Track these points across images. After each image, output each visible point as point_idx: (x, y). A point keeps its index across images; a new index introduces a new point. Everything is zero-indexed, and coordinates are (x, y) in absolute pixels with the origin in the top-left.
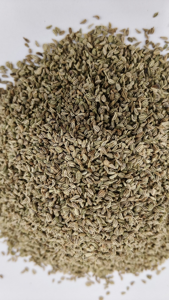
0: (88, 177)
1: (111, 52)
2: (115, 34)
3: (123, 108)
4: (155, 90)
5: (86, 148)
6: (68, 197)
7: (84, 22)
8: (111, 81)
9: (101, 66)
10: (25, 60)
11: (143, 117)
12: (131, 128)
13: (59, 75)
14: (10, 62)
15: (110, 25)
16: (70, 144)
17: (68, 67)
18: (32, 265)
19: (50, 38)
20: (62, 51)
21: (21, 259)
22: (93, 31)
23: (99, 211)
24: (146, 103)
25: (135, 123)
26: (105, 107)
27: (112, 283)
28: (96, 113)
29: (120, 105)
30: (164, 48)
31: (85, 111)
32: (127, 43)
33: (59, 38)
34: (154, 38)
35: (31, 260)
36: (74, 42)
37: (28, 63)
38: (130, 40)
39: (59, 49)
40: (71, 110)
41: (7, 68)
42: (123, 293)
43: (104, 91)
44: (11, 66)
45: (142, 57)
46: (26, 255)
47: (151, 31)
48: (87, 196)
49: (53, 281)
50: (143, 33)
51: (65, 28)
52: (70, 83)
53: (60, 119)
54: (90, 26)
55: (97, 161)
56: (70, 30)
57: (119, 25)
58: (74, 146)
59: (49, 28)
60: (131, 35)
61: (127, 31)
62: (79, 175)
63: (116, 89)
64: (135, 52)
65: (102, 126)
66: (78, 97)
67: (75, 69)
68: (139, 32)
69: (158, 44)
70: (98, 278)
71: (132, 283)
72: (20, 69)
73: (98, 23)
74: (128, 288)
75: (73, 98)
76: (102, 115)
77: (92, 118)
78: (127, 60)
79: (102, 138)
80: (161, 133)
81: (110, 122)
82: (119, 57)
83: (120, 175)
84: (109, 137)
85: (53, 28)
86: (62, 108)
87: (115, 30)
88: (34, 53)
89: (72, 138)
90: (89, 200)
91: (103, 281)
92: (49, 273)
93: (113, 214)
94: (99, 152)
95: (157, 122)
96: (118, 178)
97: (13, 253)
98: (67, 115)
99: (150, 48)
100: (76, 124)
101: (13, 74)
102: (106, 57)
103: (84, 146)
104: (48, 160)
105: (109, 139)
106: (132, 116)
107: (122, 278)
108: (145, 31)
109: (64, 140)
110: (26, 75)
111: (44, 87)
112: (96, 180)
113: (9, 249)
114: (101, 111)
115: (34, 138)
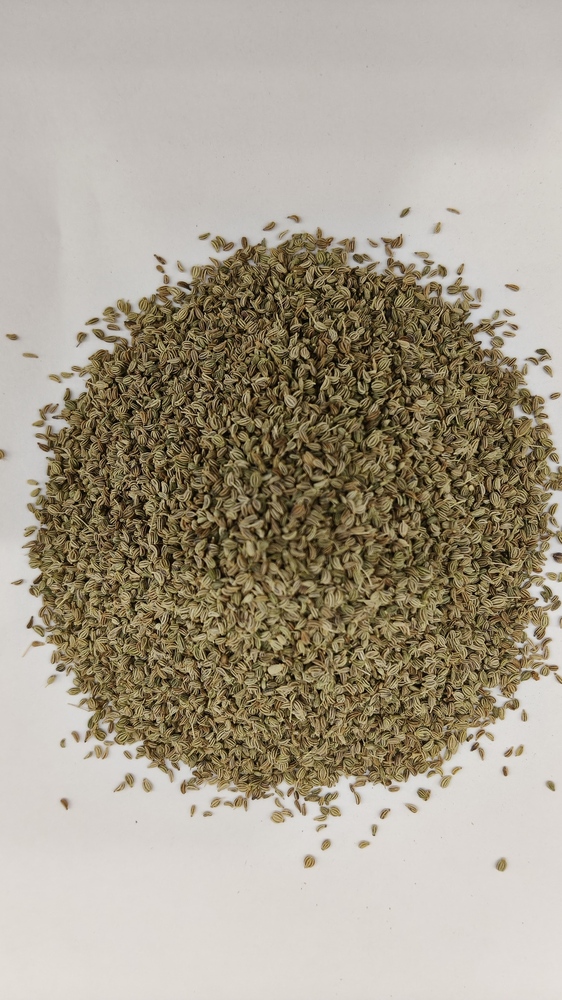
0: (273, 484)
1: (322, 279)
2: (329, 249)
3: (342, 370)
4: (405, 345)
5: (271, 433)
6: (235, 523)
7: (271, 227)
8: (319, 326)
9: (302, 301)
10: (154, 297)
11: (379, 386)
12: (355, 404)
13: (220, 319)
14: (126, 301)
15: (319, 232)
16: (239, 431)
17: (237, 306)
18: (142, 767)
19: (205, 255)
20: (228, 277)
21: (117, 750)
22: (288, 243)
23: (293, 545)
24: (386, 362)
25: (363, 397)
26: (308, 367)
27: (336, 812)
28: (291, 376)
29: (336, 366)
30: (425, 273)
31: (270, 375)
32: (353, 264)
33: (223, 256)
34: (403, 255)
35: (141, 752)
36: (251, 263)
37: (160, 303)
38: (358, 258)
39: (222, 275)
40: (243, 374)
41: (119, 312)
42: (363, 844)
43: (307, 341)
44: (126, 307)
45: (380, 289)
46: (131, 739)
47: (397, 242)
48: (271, 516)
49: (193, 809)
50: (382, 245)
51: (234, 237)
52: (241, 331)
53: (221, 392)
54: (282, 235)
55: (291, 456)
56: (245, 241)
57: (337, 232)
58: (248, 432)
59: (204, 237)
60: (359, 251)
61: (351, 244)
62: (255, 478)
63: (329, 337)
64: (367, 280)
65: (301, 398)
66: (256, 351)
67: (253, 309)
68: (374, 244)
69: (412, 266)
70: (302, 800)
71: (384, 814)
72: (143, 313)
73: (296, 229)
74: (374, 829)
75: (247, 355)
76: (301, 381)
77: (283, 384)
78: (352, 293)
79: (300, 416)
80: (416, 420)
81: (317, 393)
82: (337, 288)
83: (334, 482)
84: (314, 416)
85: (212, 237)
86: (226, 372)
87: (329, 241)
88: (173, 284)
89: (243, 417)
90: (275, 526)
91: (314, 808)
92: (184, 788)
93: (320, 552)
94: (295, 440)
95: (408, 399)
96: (330, 487)
97: (100, 735)
98: (234, 384)
99: (397, 272)
100: (252, 396)
101: (129, 323)
102: (312, 288)
103: (265, 430)
104: (196, 461)
105: (315, 419)
106: (359, 383)
107: (358, 800)
108: (386, 241)
109: (229, 423)
110: (157, 323)
111: (192, 341)
112: (287, 488)
113: (91, 723)
114: (299, 373)
115: (169, 428)
